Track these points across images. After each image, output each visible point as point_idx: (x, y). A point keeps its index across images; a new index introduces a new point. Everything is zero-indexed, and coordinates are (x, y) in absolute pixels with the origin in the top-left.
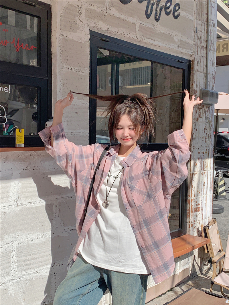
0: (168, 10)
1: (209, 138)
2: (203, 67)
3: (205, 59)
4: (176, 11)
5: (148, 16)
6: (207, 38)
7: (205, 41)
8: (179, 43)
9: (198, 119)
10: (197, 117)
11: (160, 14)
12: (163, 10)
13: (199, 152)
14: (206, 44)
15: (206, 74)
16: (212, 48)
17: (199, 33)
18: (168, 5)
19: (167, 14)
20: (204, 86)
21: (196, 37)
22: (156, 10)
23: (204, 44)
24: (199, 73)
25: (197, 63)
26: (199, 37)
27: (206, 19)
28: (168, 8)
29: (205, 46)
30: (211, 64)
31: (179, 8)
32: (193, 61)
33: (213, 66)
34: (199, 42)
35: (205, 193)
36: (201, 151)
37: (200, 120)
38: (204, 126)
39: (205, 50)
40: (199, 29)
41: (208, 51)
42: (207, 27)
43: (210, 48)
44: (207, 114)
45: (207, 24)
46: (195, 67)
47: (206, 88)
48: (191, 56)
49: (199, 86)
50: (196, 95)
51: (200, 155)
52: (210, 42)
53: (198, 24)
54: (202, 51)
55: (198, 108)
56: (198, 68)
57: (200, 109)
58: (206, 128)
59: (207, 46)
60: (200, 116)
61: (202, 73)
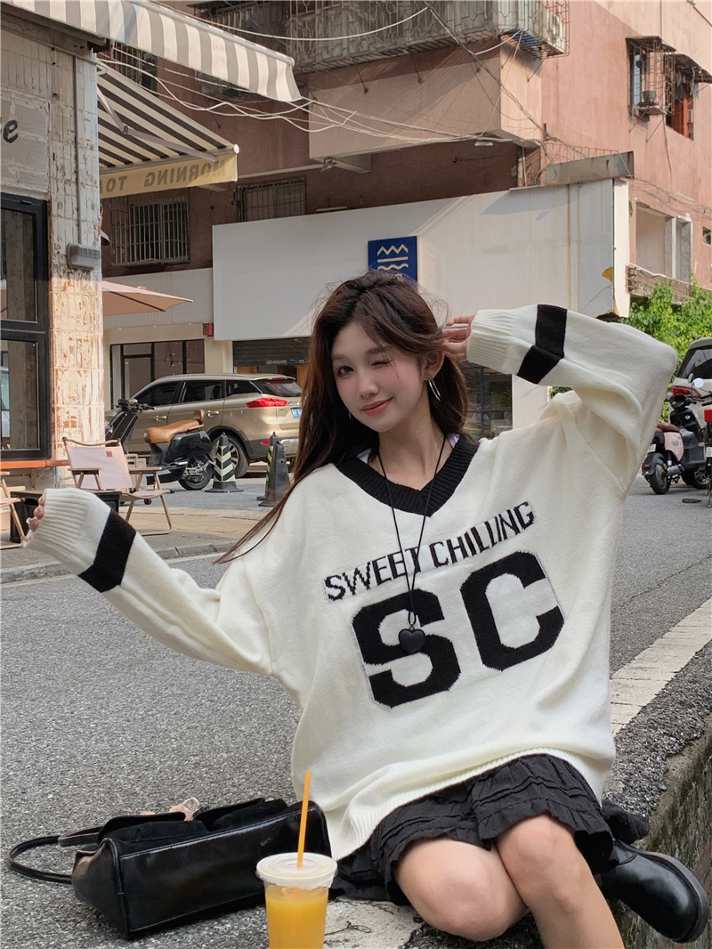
1: (92, 318)
2: (71, 211)
3: (75, 199)
4: (11, 131)
6: (77, 167)
7: (73, 171)
8: (19, 176)
9: (65, 288)
10: (62, 285)
13: (70, 339)
14: (74, 176)
15: (78, 221)
16: (89, 182)
17: (59, 162)
20: (77, 240)
21: (54, 167)
23: (71, 176)
24: (63, 220)
25: (58, 205)
26: (60, 167)
27: (73, 139)
29: (74, 180)
30: (89, 206)
31: (16, 127)
32: (50, 202)
33: (93, 209)
34: (60, 174)
35: (87, 403)
36: (75, 338)
37: (70, 289)
38: (78, 301)
39: (74, 186)
40: (59, 154)
41: (80, 187)
42: (76, 151)
43: (84, 182)
44: (84, 282)
45: (76, 147)
46: (54, 210)
47: (79, 242)
48: (45, 194)
49: (64, 239)
50: (58, 252)
51: (73, 343)
52: (85, 173)
53: (57, 147)
54: (67, 186)
55: (64, 272)
56: (61, 212)
57: (68, 273)
58: (83, 304)
59: (77, 179)
60: (69, 283)
61: (69, 219)
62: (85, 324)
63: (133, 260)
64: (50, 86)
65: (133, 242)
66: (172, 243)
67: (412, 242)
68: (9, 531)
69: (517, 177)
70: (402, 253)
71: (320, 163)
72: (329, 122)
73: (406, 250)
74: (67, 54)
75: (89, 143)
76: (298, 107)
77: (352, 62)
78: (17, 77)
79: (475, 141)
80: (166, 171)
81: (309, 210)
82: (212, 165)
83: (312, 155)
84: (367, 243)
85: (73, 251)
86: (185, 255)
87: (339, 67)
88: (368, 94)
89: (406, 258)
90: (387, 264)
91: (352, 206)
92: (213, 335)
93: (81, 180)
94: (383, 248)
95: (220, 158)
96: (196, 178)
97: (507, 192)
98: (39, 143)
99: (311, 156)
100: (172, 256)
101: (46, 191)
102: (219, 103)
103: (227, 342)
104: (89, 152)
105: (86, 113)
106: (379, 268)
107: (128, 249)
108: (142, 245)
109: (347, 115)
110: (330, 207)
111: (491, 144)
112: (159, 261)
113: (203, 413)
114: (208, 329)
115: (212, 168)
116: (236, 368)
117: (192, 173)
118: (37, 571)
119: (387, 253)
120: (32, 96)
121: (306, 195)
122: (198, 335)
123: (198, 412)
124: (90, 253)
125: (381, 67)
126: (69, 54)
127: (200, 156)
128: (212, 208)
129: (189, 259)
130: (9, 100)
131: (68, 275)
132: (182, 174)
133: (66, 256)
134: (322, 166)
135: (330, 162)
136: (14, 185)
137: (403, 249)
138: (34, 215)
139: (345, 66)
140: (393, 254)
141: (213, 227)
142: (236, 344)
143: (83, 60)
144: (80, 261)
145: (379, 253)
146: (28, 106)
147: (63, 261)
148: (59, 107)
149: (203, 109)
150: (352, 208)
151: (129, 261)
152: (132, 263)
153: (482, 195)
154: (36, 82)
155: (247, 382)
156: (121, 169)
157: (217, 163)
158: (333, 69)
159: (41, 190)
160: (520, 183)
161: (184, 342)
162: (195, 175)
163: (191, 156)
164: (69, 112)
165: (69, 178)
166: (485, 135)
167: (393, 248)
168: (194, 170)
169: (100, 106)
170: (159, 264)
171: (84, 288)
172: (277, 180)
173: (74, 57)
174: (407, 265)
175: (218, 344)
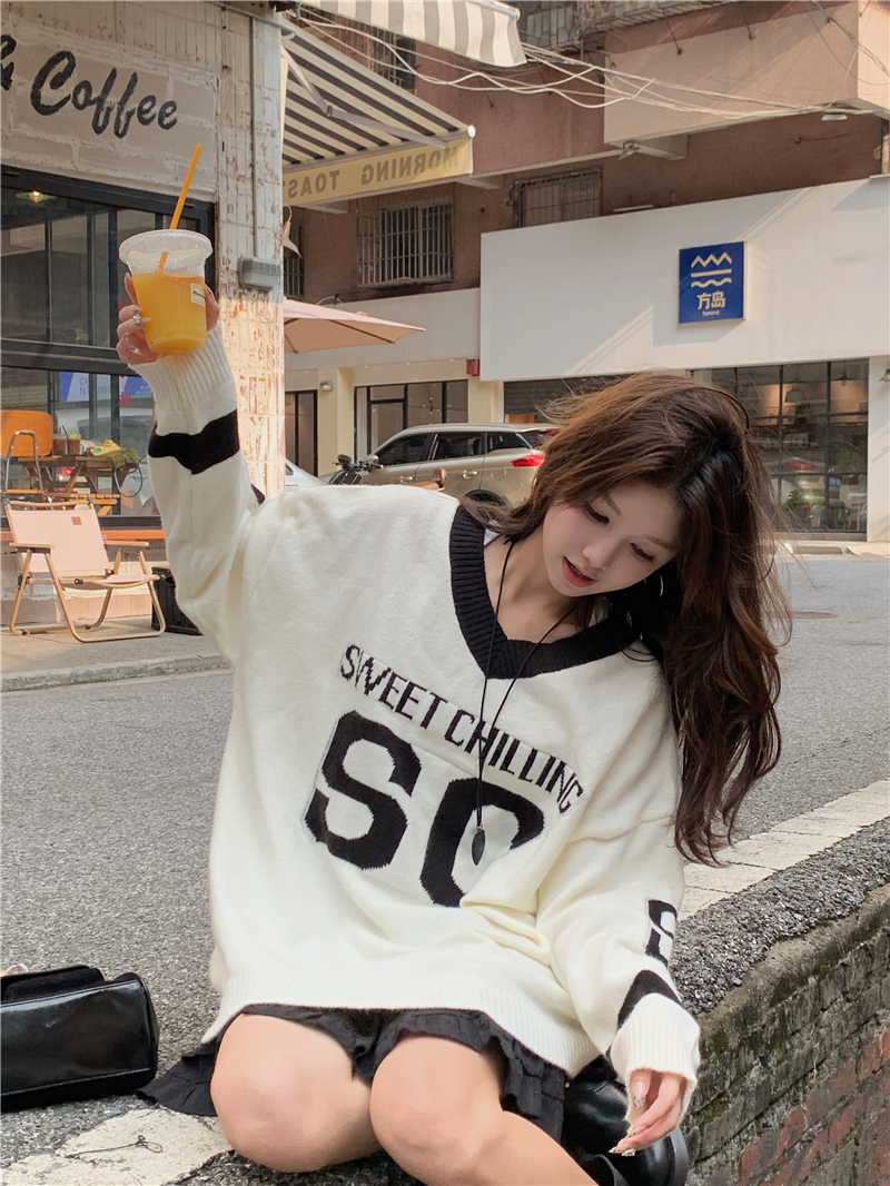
0: (147, 116)
1: (270, 351)
2: (245, 215)
3: (250, 199)
4: (168, 115)
5: (98, 130)
6: (253, 159)
7: (248, 164)
8: (178, 172)
9: (235, 314)
10: (232, 309)
11: (127, 125)
12: (135, 116)
13: (242, 377)
14: (249, 171)
15: (254, 228)
16: (268, 178)
17: (230, 152)
18: (146, 107)
19: (145, 122)
20: (252, 252)
21: (223, 160)
22: (118, 120)
23: (245, 171)
24: (234, 227)
25: (228, 208)
26: (231, 160)
27: (249, 123)
28: (148, 111)
29: (249, 175)
30: (269, 209)
31: (174, 110)
32: (217, 204)
33: (273, 213)
34: (231, 169)
35: (262, 457)
36: (247, 376)
37: (242, 314)
38: (253, 329)
39: (249, 184)
40: (229, 143)
41: (257, 184)
42: (252, 139)
43: (262, 178)
44: (261, 305)
45: (252, 134)
46: (223, 214)
47: (255, 255)
48: (213, 194)
49: (234, 251)
50: (228, 268)
51: (246, 383)
52: (263, 166)
53: (227, 134)
54: (240, 184)
55: (235, 293)
56: (232, 217)
57: (240, 295)
58: (258, 333)
59: (253, 174)
60: (241, 307)
61: (243, 225)
62: (260, 358)
63: (383, 280)
64: (219, 58)
65: (383, 257)
66: (430, 256)
67: (737, 250)
68: (151, 617)
69: (881, 160)
70: (724, 265)
71: (617, 148)
72: (616, 93)
73: (730, 260)
74: (241, 14)
75: (270, 128)
76: (575, 76)
77: (661, 15)
78: (177, 45)
79: (821, 114)
80: (386, 163)
81: (605, 210)
82: (442, 153)
83: (608, 138)
84: (678, 253)
85: (245, 266)
86: (446, 272)
87: (645, 23)
88: (682, 56)
89: (729, 271)
90: (703, 280)
91: (660, 204)
92: (478, 375)
93: (257, 175)
94: (698, 259)
95: (451, 144)
96: (422, 171)
97: (866, 180)
98: (205, 129)
99: (606, 141)
100: (430, 274)
101: (213, 191)
102: (470, 73)
103: (495, 383)
104: (269, 139)
105: (266, 90)
106: (693, 285)
107: (377, 266)
108: (395, 261)
109: (642, 83)
110: (631, 206)
111: (844, 117)
112: (415, 280)
113: (444, 473)
114: (473, 366)
115: (442, 158)
116: (507, 416)
117: (418, 165)
118: (165, 666)
119: (704, 264)
120: (195, 70)
121: (602, 191)
122: (461, 374)
123: (437, 472)
124: (268, 269)
125: (700, 20)
126: (247, 15)
127: (426, 142)
128: (483, 210)
129: (452, 278)
130: (166, 75)
131: (240, 297)
132: (405, 167)
133: (238, 273)
134: (619, 152)
135: (631, 147)
136: (173, 183)
137: (725, 260)
138: (198, 221)
139: (653, 21)
140: (712, 266)
141: (483, 235)
142: (508, 385)
143: (264, 22)
144: (254, 278)
145: (693, 265)
146: (190, 83)
147: (234, 279)
148: (230, 82)
149: (445, 83)
150: (660, 207)
151: (378, 281)
152: (381, 283)
153: (834, 185)
154: (201, 53)
155: (512, 435)
156: (331, 161)
157: (447, 150)
158: (637, 24)
159: (206, 189)
160: (885, 169)
161: (444, 383)
162: (420, 166)
163: (416, 143)
164: (243, 89)
165: (243, 173)
166: (835, 105)
167: (711, 257)
168: (420, 161)
169: (291, 76)
170: (415, 284)
171: (260, 313)
172: (566, 172)
173: (251, 18)
174: (729, 280)
175: (485, 385)
